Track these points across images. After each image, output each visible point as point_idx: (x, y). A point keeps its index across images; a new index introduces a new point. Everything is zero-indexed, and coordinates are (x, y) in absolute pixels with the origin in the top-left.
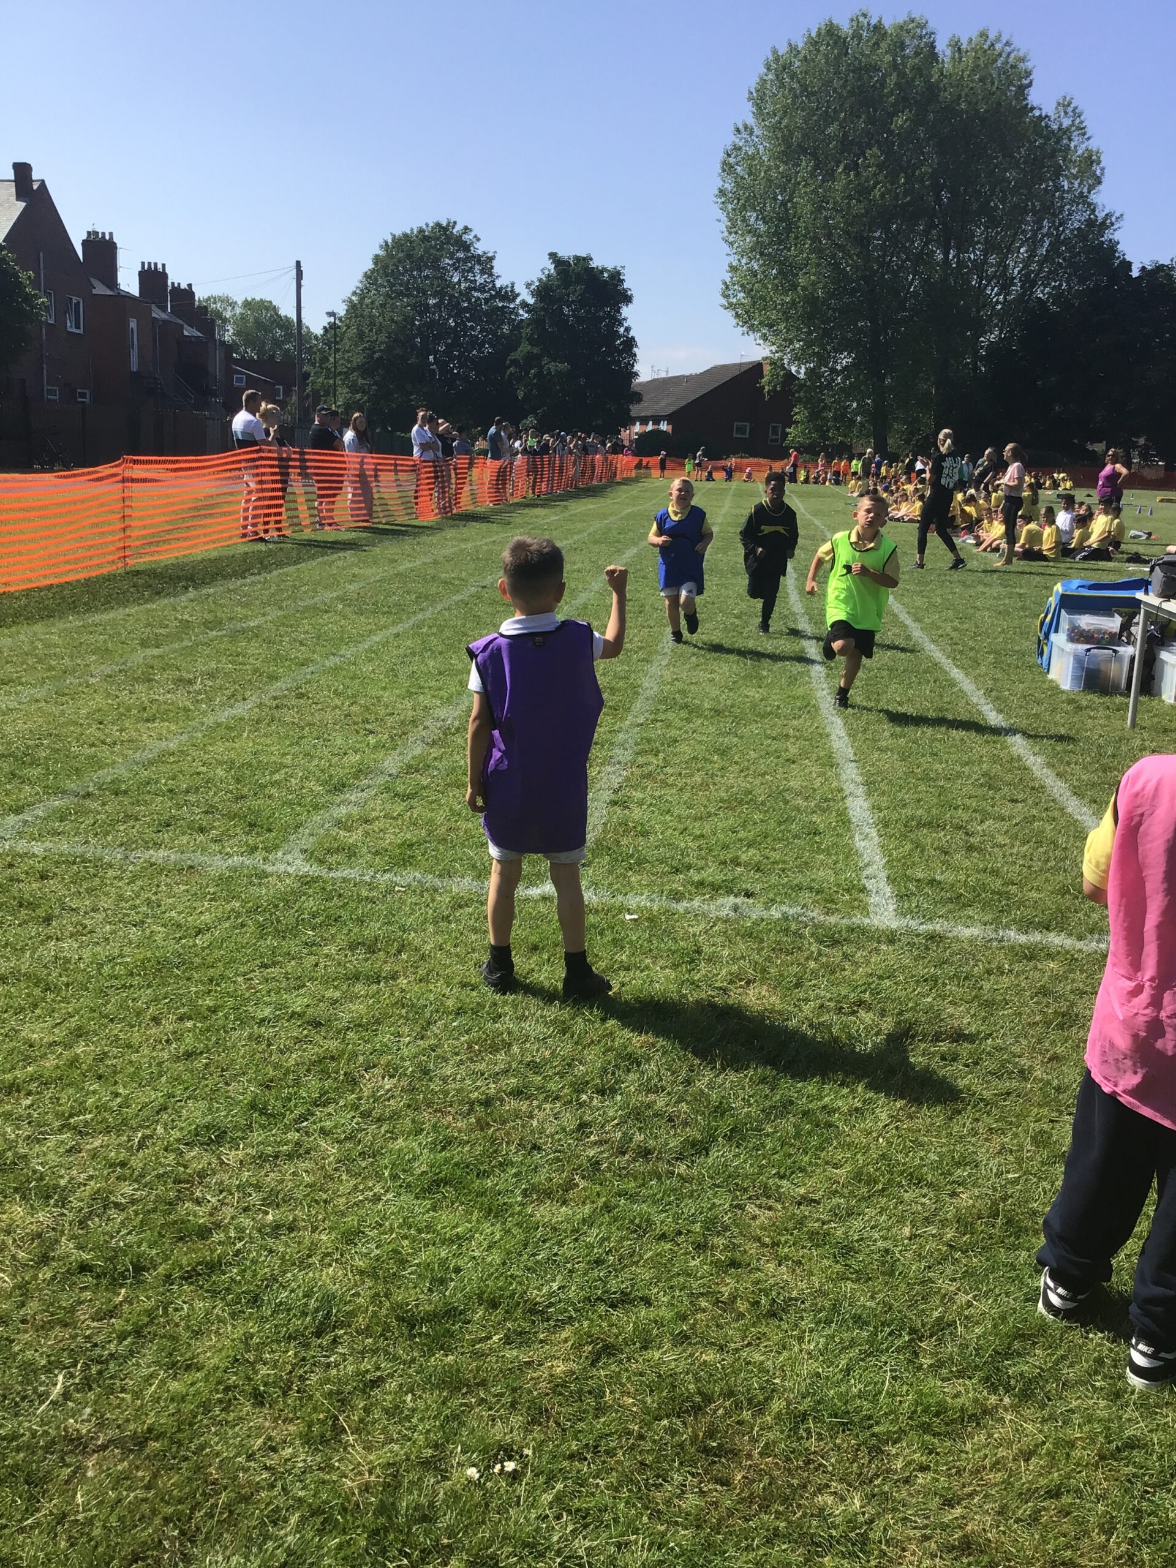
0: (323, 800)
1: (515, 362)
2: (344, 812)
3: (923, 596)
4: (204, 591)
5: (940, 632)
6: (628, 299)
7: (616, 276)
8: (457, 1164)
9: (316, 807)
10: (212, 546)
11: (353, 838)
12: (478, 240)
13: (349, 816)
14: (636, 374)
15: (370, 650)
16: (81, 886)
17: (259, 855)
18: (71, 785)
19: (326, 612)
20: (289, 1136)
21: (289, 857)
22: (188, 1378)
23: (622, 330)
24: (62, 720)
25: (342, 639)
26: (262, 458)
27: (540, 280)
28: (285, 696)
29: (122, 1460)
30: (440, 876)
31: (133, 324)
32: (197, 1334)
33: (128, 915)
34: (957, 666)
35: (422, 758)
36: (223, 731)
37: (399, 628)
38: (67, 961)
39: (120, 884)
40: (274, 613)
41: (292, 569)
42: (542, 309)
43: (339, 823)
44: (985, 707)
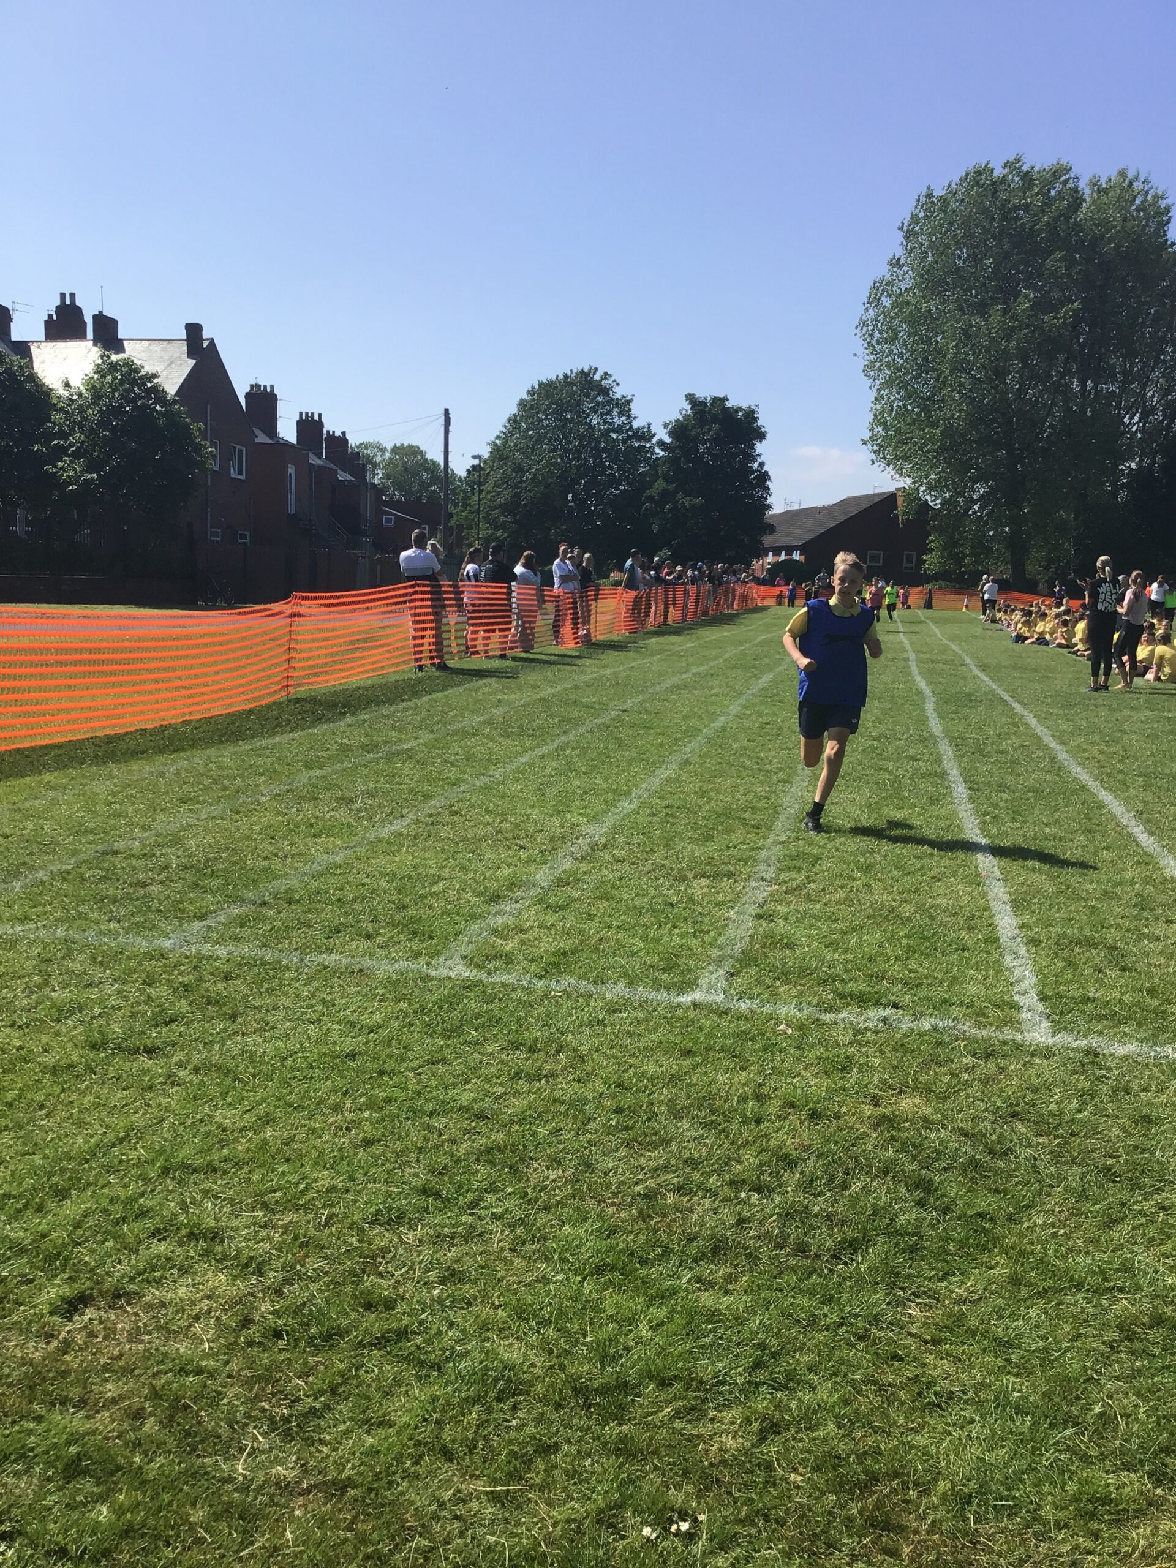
0: (479, 910)
1: (650, 499)
2: (500, 922)
3: (1068, 720)
4: (362, 717)
5: (1086, 755)
6: (762, 436)
7: (750, 415)
8: (622, 1251)
9: (474, 917)
10: (366, 676)
11: (510, 946)
12: (618, 384)
13: (506, 926)
14: (770, 507)
15: (518, 770)
16: (262, 986)
17: (422, 960)
18: (249, 895)
19: (474, 735)
20: (464, 1218)
21: (449, 963)
22: (382, 1432)
23: (756, 465)
24: (237, 835)
25: (489, 760)
26: (417, 593)
27: (677, 421)
28: (439, 813)
29: (325, 1504)
30: (594, 982)
31: (291, 470)
32: (387, 1394)
33: (306, 1013)
34: (1105, 789)
35: (571, 872)
36: (384, 845)
37: (545, 750)
38: (252, 1054)
39: (297, 985)
40: (425, 736)
41: (439, 695)
42: (679, 447)
43: (495, 932)
44: (1136, 829)
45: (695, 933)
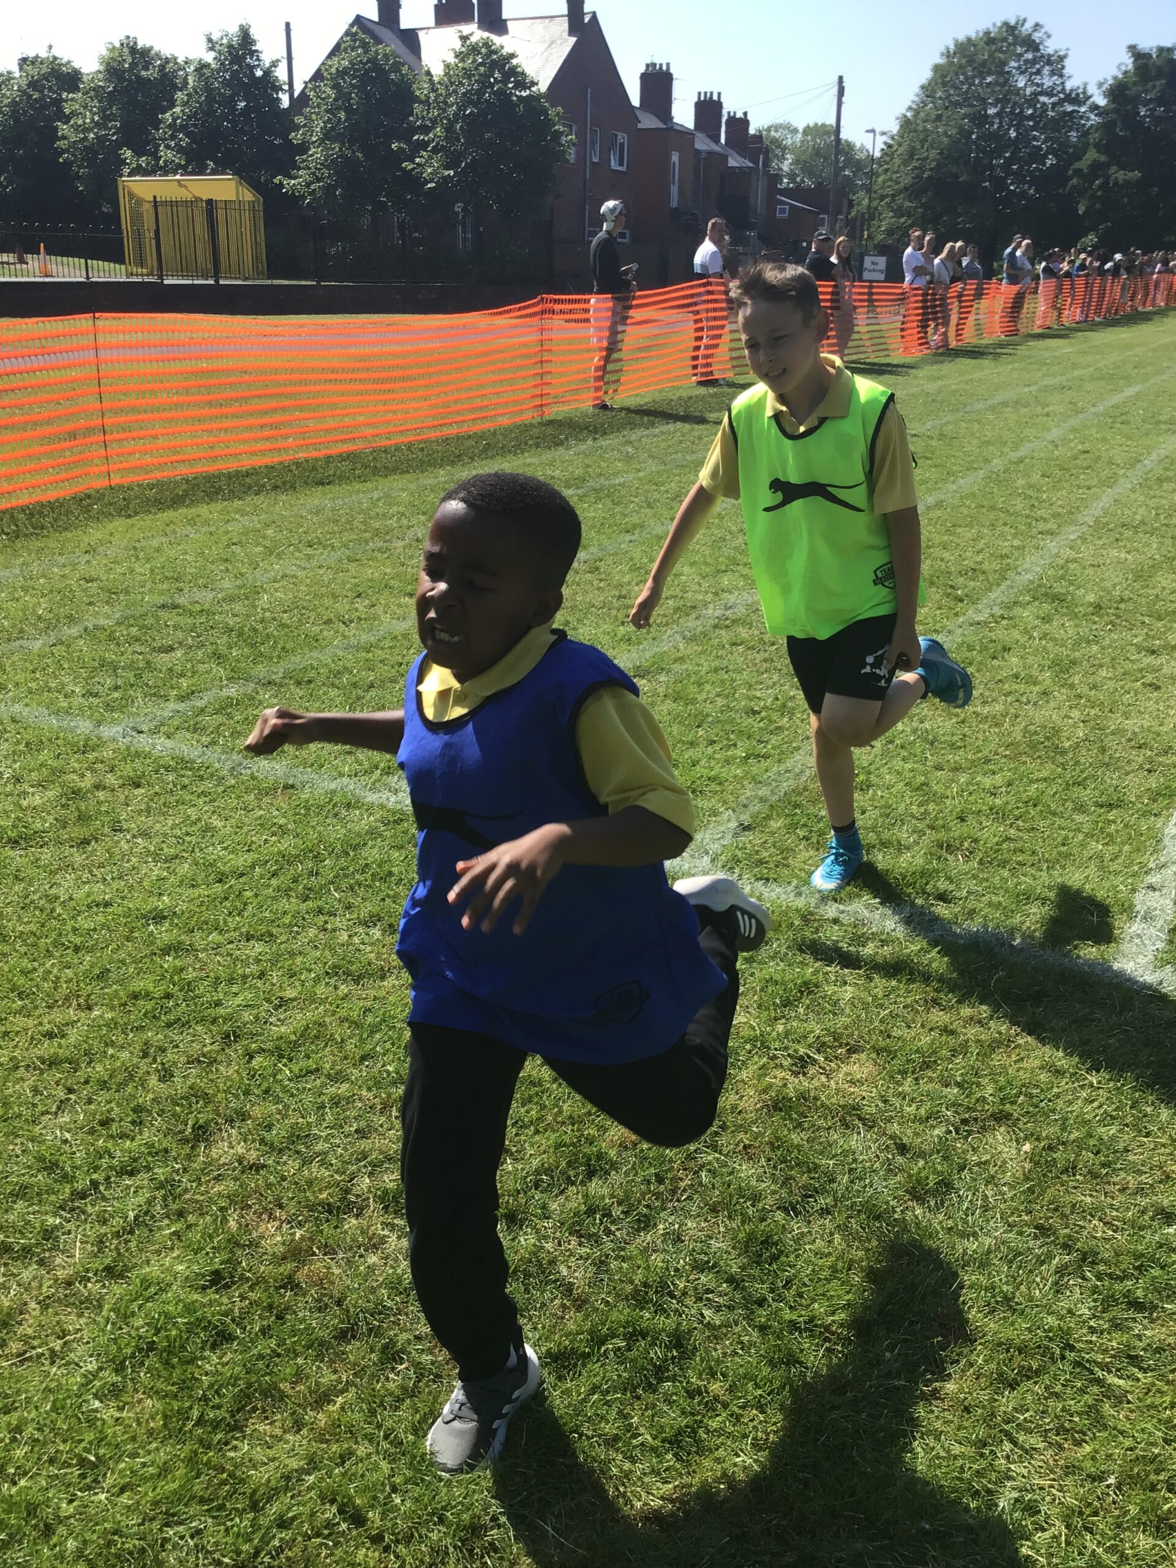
1: (1078, 173)
12: (1050, 37)
26: (709, 293)
31: (675, 157)
45: (747, 757)
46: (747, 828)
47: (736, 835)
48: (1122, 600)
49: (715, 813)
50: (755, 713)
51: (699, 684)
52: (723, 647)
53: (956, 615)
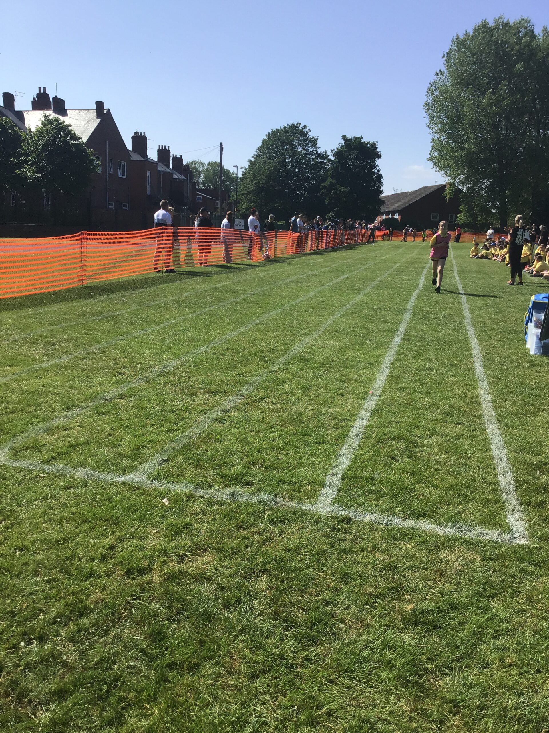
1: (324, 187)
2: (58, 423)
4: (111, 297)
6: (379, 156)
7: (374, 146)
12: (310, 131)
13: (59, 426)
14: (382, 192)
23: (376, 171)
26: (163, 233)
27: (337, 149)
31: (149, 173)
42: (338, 162)
44: (478, 364)
45: (168, 431)
46: (166, 461)
47: (160, 464)
48: (333, 361)
49: (152, 455)
50: (173, 412)
51: (149, 401)
52: (161, 384)
53: (264, 368)
